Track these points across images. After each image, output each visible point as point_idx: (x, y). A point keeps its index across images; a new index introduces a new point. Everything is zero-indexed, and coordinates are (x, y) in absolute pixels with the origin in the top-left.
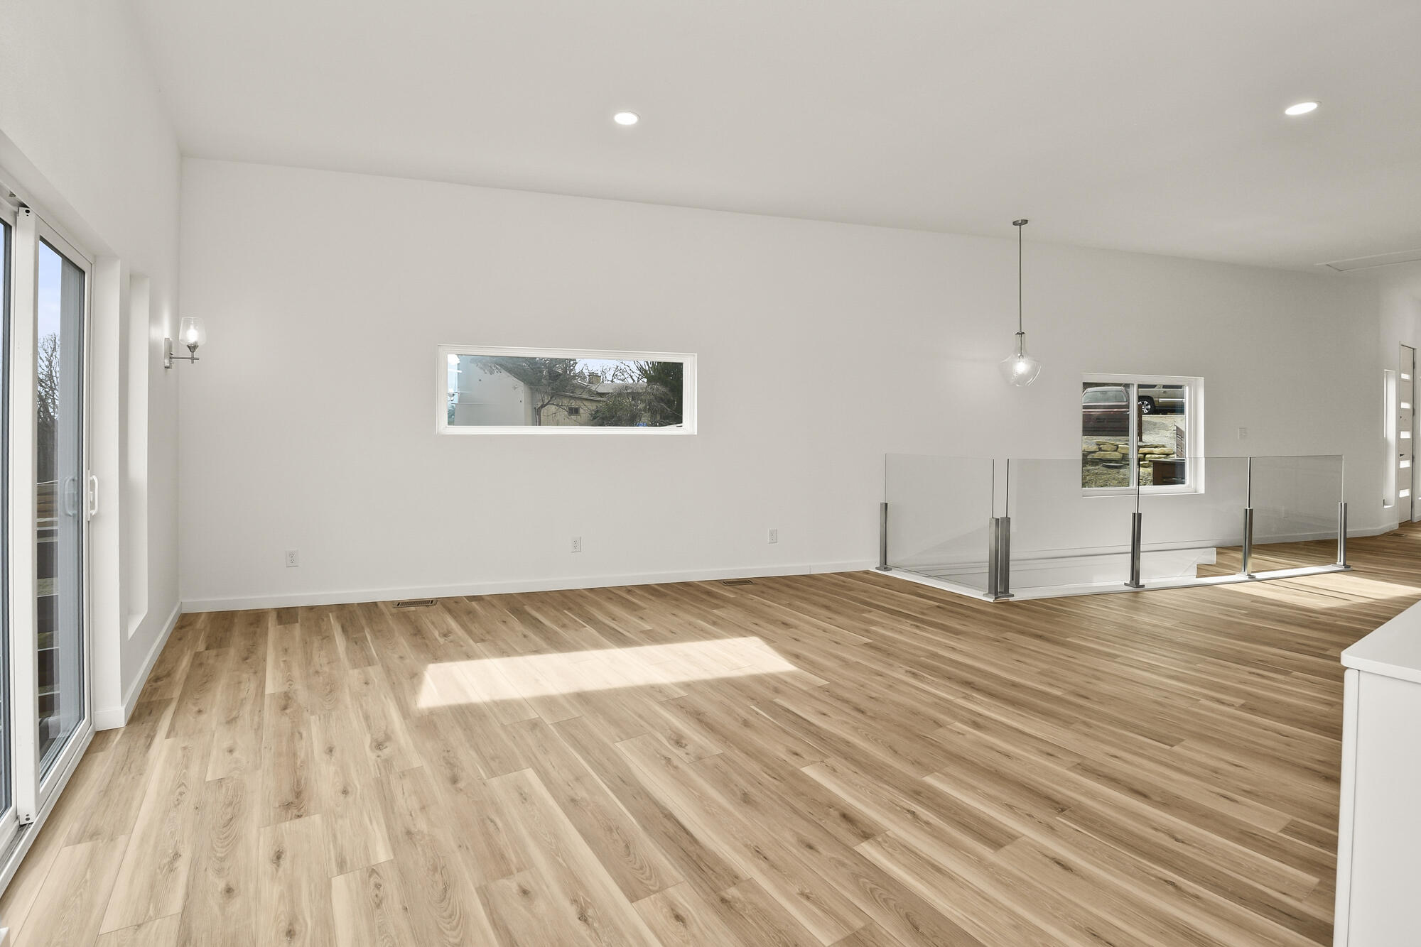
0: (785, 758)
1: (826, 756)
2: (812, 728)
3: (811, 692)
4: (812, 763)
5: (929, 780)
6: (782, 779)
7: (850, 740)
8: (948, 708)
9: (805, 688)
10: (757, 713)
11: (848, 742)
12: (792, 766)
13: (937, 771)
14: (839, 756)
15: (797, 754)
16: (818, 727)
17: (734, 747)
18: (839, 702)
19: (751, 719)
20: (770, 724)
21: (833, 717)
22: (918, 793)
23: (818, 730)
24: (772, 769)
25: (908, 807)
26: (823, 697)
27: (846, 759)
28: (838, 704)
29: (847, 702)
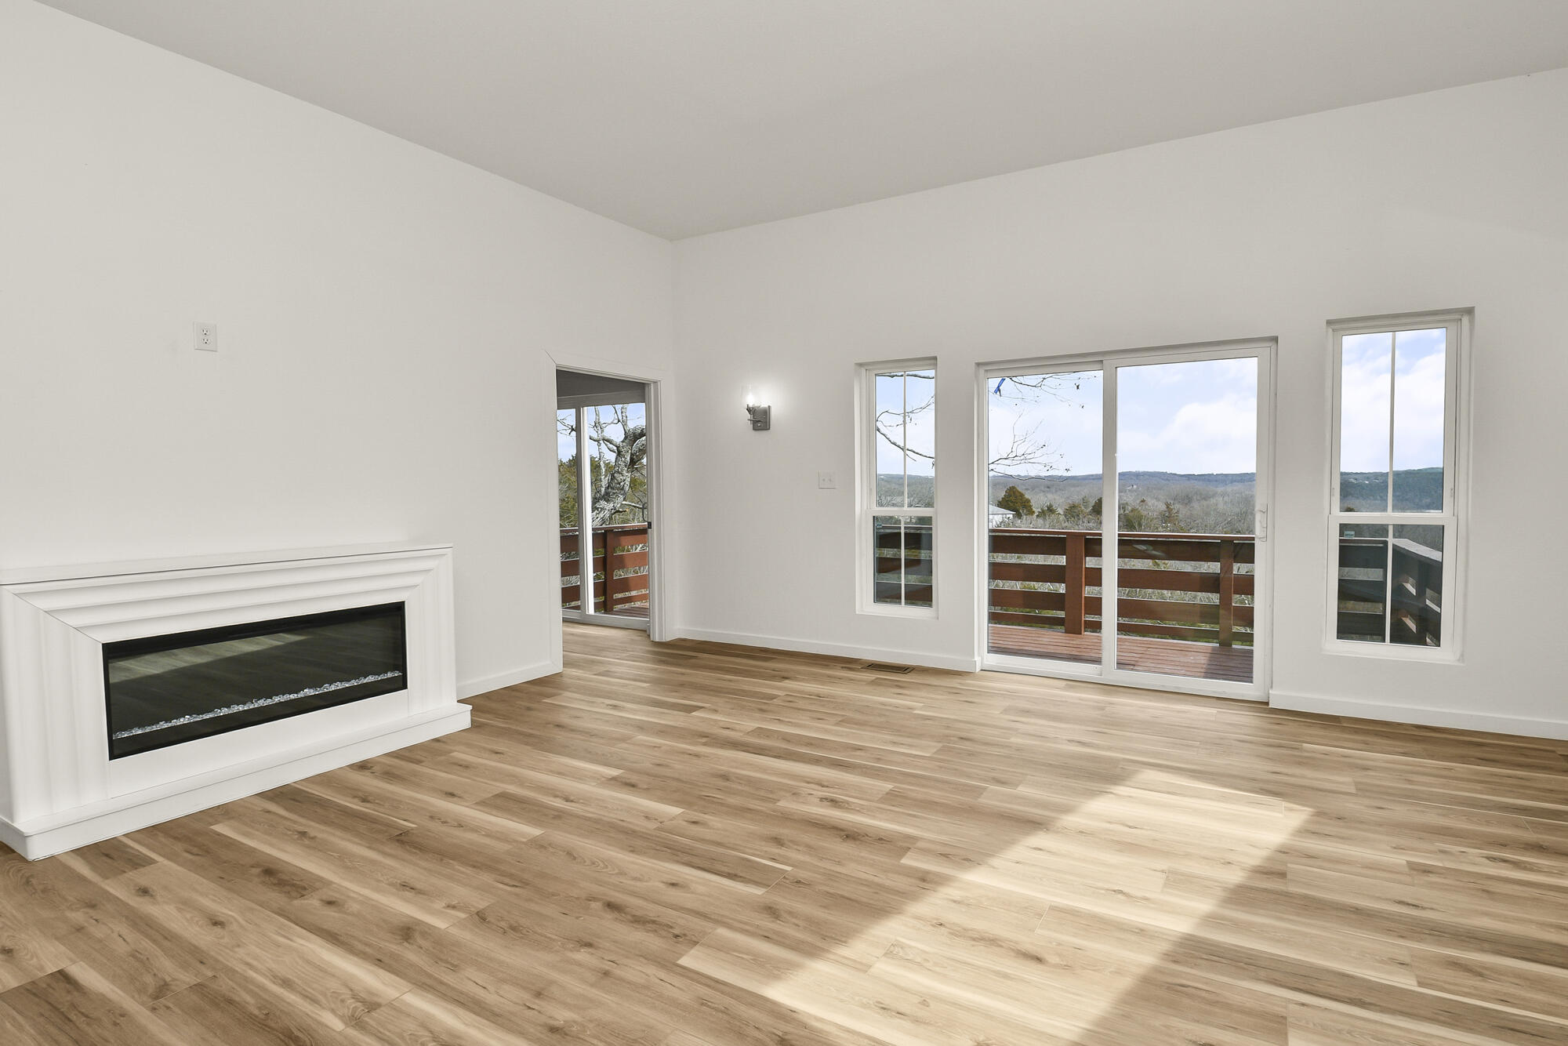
0: (706, 816)
1: (658, 829)
2: (687, 858)
3: (707, 926)
4: (674, 818)
5: (535, 832)
6: (700, 797)
7: (631, 854)
8: (438, 960)
9: (722, 931)
10: (773, 860)
11: (632, 851)
12: (695, 811)
13: (523, 843)
14: (643, 833)
15: (694, 822)
16: (678, 862)
17: (768, 812)
18: (652, 915)
19: (775, 850)
20: (747, 850)
21: (657, 884)
22: (556, 817)
23: (676, 858)
24: (713, 802)
25: (573, 804)
26: (683, 921)
27: (634, 831)
28: (652, 911)
29: (639, 921)
